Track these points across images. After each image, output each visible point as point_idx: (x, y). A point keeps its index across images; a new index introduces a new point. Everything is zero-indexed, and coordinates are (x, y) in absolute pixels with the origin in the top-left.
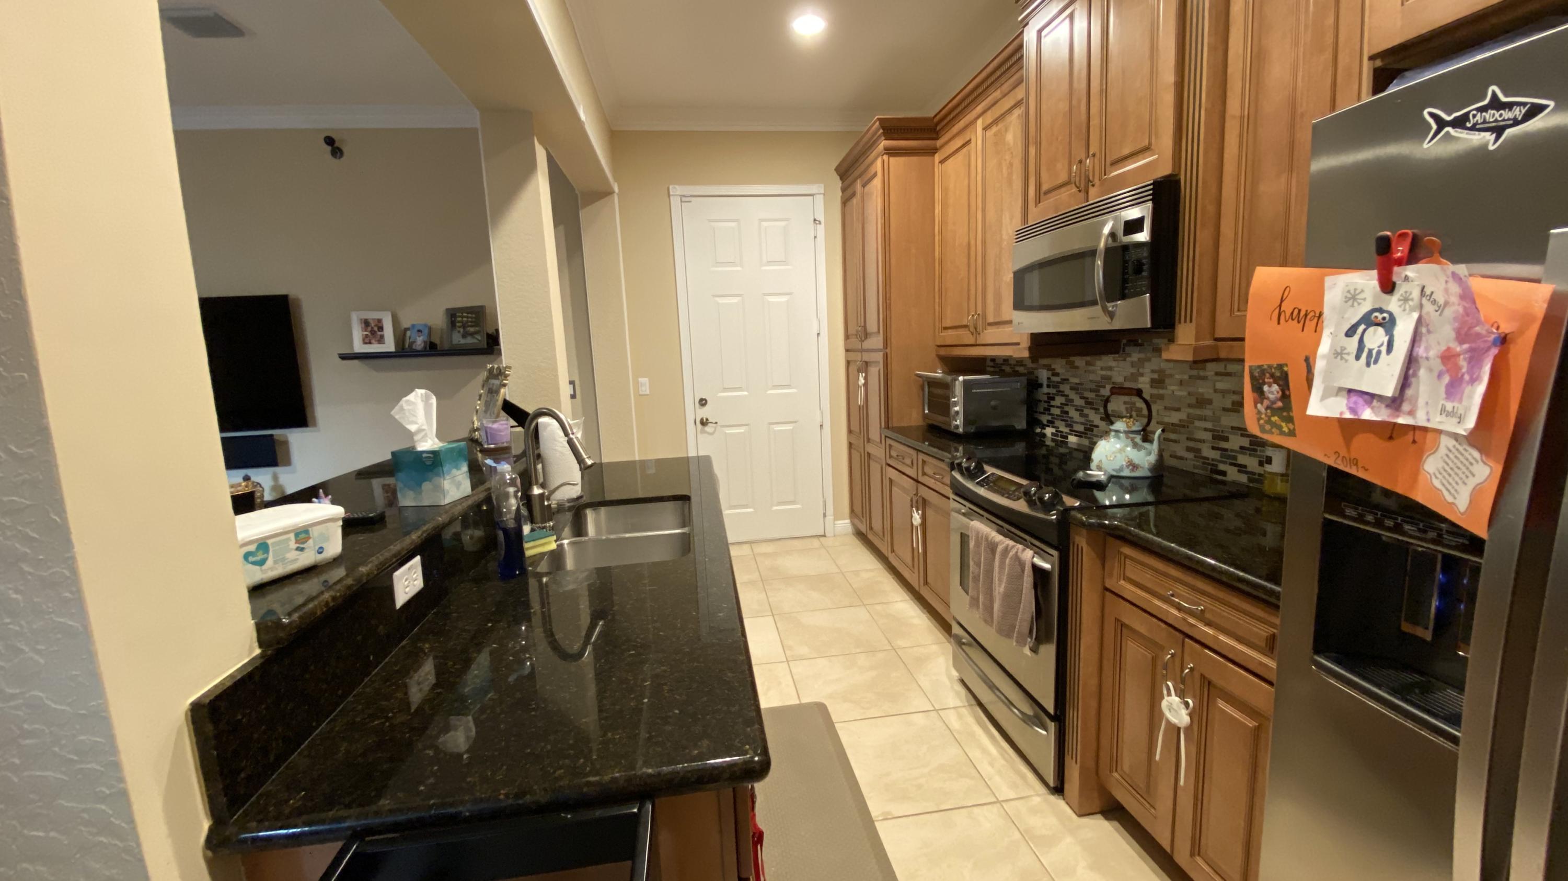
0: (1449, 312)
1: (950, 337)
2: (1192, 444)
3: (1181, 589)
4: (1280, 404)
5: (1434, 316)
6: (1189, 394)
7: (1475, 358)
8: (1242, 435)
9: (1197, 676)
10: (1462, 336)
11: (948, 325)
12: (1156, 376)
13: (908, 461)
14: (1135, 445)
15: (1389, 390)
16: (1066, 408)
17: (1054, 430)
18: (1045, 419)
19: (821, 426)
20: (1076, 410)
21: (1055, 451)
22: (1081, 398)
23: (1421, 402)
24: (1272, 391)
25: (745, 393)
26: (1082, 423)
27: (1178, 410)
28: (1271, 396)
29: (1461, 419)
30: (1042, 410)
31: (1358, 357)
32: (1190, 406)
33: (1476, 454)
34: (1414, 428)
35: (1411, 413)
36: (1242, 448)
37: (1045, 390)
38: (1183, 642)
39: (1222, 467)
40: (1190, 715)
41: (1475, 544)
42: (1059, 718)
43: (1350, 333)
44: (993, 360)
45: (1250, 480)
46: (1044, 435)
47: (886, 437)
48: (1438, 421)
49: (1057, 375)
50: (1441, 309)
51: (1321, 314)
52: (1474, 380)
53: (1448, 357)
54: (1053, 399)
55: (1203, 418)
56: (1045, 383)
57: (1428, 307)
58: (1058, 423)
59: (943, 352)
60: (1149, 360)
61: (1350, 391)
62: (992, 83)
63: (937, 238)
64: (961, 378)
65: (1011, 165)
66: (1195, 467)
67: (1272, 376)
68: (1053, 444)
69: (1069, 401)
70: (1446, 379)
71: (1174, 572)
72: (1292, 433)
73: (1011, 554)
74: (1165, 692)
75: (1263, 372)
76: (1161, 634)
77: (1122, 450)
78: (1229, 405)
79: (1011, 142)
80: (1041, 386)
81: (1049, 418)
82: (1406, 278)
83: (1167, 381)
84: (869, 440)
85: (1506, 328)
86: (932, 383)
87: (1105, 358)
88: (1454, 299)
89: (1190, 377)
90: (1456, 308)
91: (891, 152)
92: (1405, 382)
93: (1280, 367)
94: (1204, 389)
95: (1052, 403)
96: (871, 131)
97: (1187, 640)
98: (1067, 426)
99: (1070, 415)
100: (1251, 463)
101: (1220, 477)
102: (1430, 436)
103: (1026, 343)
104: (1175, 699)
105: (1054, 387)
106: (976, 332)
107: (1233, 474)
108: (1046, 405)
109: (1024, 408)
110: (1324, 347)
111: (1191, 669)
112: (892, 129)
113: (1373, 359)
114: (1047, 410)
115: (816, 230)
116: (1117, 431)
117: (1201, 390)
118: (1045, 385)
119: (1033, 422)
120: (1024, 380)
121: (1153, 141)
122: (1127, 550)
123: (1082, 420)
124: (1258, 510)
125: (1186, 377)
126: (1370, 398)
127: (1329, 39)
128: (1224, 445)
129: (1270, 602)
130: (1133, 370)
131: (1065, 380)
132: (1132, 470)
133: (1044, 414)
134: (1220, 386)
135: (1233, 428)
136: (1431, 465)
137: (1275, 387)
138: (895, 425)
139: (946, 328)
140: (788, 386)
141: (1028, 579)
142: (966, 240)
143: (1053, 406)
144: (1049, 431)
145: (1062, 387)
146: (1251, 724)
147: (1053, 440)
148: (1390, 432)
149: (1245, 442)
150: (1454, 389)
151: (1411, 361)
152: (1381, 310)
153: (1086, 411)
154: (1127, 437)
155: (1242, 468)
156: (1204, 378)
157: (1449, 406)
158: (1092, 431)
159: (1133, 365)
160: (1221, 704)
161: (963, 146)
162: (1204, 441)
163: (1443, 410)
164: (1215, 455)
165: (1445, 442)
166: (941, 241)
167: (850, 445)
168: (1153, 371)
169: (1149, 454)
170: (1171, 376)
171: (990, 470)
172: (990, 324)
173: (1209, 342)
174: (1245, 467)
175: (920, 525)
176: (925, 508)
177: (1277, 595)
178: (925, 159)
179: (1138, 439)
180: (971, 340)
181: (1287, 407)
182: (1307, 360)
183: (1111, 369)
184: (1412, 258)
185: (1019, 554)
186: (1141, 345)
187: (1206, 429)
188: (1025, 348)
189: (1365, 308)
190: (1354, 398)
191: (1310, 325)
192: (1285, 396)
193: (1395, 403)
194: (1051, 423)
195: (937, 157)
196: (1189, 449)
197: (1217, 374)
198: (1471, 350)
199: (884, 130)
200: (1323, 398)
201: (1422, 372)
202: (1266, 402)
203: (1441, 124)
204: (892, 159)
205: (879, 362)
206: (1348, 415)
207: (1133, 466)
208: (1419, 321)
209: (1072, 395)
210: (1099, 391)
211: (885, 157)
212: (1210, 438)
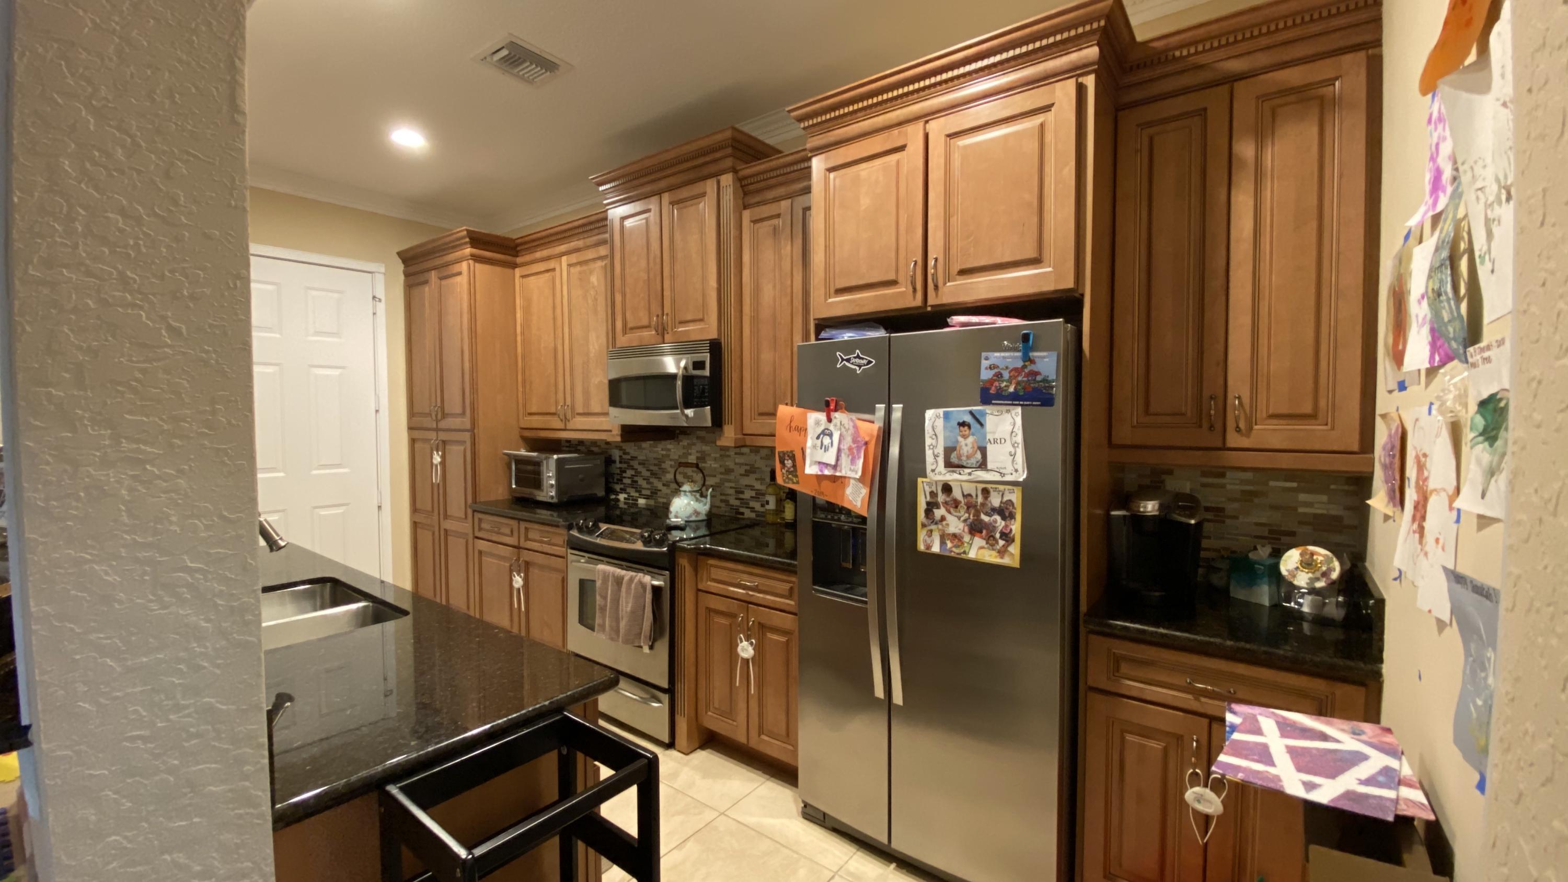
0: (850, 432)
1: (536, 421)
2: (723, 498)
3: (745, 576)
4: (792, 469)
5: (845, 433)
6: (721, 466)
7: (859, 448)
8: (752, 490)
9: (756, 624)
10: (854, 441)
11: (534, 410)
12: (699, 455)
13: (508, 531)
14: (697, 500)
15: (833, 462)
16: (636, 478)
17: (626, 496)
18: (618, 487)
19: (379, 507)
20: (644, 479)
21: (628, 511)
22: (648, 470)
23: (843, 466)
24: (789, 463)
25: (282, 474)
26: (648, 489)
27: (715, 476)
28: (789, 466)
29: (856, 472)
30: (615, 481)
31: (821, 448)
32: (721, 473)
33: (862, 485)
34: (841, 477)
35: (840, 471)
36: (751, 497)
37: (618, 465)
38: (748, 607)
39: (742, 510)
40: (754, 649)
41: (864, 520)
42: (670, 691)
43: (818, 438)
44: (568, 441)
45: (757, 516)
46: (618, 500)
47: (474, 511)
48: (850, 474)
49: (628, 454)
50: (847, 430)
51: (806, 429)
52: (859, 458)
53: (850, 449)
54: (625, 472)
55: (730, 481)
56: (618, 459)
57: (843, 430)
58: (628, 490)
59: (528, 434)
60: (694, 444)
61: (820, 463)
62: (578, 233)
63: (519, 338)
64: (555, 457)
65: (596, 299)
66: (726, 512)
67: (788, 456)
68: (626, 506)
69: (638, 473)
70: (850, 457)
71: (740, 567)
72: (798, 483)
73: (636, 581)
74: (739, 641)
75: (784, 453)
76: (733, 606)
77: (689, 504)
78: (743, 472)
79: (596, 283)
80: (614, 462)
81: (622, 486)
82: (835, 418)
83: (707, 458)
84: (446, 517)
85: (867, 439)
86: (519, 461)
87: (663, 443)
88: (851, 428)
89: (721, 456)
90: (851, 431)
91: (476, 259)
92: (838, 459)
93: (792, 452)
94: (730, 464)
95: (624, 475)
96: (455, 236)
97: (750, 605)
98: (636, 491)
99: (639, 483)
100: (757, 505)
101: (741, 516)
102: (847, 480)
103: (617, 431)
104: (745, 643)
105: (625, 463)
106: (566, 420)
107: (748, 514)
108: (619, 477)
109: (603, 479)
110: (809, 443)
111: (753, 621)
112: (477, 240)
113: (826, 449)
114: (620, 481)
115: (375, 307)
116: (685, 491)
117: (727, 463)
118: (618, 462)
119: (609, 490)
120: (603, 457)
121: (705, 316)
122: (712, 562)
123: (649, 486)
124: (762, 533)
125: (718, 455)
126: (827, 465)
127: (789, 290)
128: (741, 496)
129: (790, 570)
130: (685, 451)
131: (634, 458)
132: (697, 516)
133: (617, 483)
134: (737, 461)
135: (746, 486)
136: (849, 491)
137: (790, 461)
138: (482, 500)
139: (530, 414)
140: (338, 466)
141: (649, 596)
142: (552, 345)
143: (625, 477)
144: (622, 497)
145: (632, 463)
146: (783, 639)
147: (625, 503)
148: (834, 479)
149: (753, 494)
150: (853, 461)
151: (839, 450)
152: (828, 429)
153: (652, 480)
154: (692, 495)
155: (752, 509)
156: (729, 456)
157: (852, 467)
158: (656, 493)
159: (684, 447)
160: (769, 635)
161: (547, 271)
162: (730, 495)
163: (850, 469)
164: (737, 503)
165: (852, 481)
166: (523, 342)
167: (415, 525)
168: (697, 452)
169: (705, 504)
170: (709, 455)
171: (604, 527)
172: (578, 414)
173: (740, 436)
174: (754, 508)
175: (523, 587)
176: (528, 569)
177: (795, 566)
178: (508, 271)
179: (698, 495)
180: (561, 426)
181: (795, 470)
182: (802, 449)
183: (669, 450)
184: (836, 410)
185: (642, 580)
186: (688, 434)
187: (731, 488)
188: (617, 435)
189: (822, 428)
190: (821, 466)
191: (803, 433)
192: (794, 466)
193: (835, 467)
194: (623, 490)
195: (518, 272)
196: (722, 501)
197: (736, 454)
198: (857, 447)
199: (470, 239)
200: (810, 466)
201: (843, 455)
202: (786, 469)
203: (843, 360)
204: (477, 265)
205: (465, 442)
206: (819, 473)
207: (697, 513)
208: (841, 435)
209: (640, 468)
210: (661, 465)
211: (471, 262)
212: (734, 493)
